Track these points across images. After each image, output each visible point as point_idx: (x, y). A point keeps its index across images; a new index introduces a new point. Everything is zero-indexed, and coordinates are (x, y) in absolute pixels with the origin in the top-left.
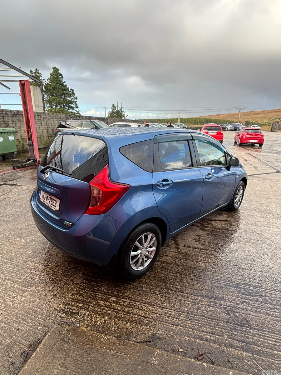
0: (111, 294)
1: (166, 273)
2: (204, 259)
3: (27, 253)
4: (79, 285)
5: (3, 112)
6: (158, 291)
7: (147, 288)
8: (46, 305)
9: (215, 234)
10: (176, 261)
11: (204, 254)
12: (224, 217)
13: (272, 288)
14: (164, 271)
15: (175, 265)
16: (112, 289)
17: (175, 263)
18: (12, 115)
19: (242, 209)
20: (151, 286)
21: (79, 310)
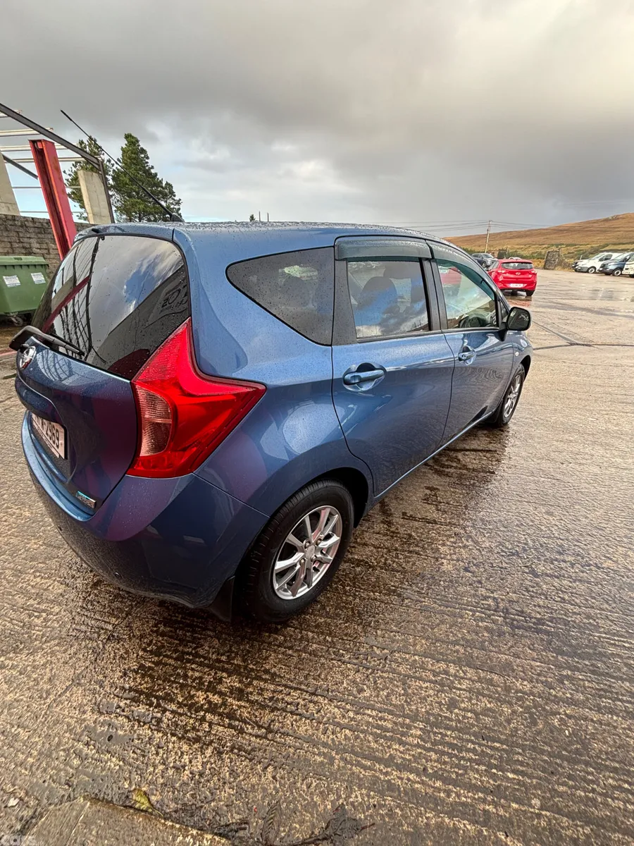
0: (226, 666)
1: (366, 593)
2: (452, 551)
3: (30, 548)
4: (145, 641)
5: (16, 222)
6: (347, 650)
7: (319, 643)
8: (46, 713)
9: (468, 483)
10: (386, 559)
11: (450, 536)
12: (481, 442)
13: (624, 630)
14: (359, 587)
15: (386, 570)
16: (230, 651)
17: (385, 564)
18: (37, 230)
19: (515, 424)
20: (330, 635)
21: (136, 728)
